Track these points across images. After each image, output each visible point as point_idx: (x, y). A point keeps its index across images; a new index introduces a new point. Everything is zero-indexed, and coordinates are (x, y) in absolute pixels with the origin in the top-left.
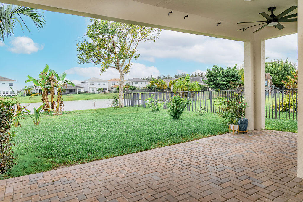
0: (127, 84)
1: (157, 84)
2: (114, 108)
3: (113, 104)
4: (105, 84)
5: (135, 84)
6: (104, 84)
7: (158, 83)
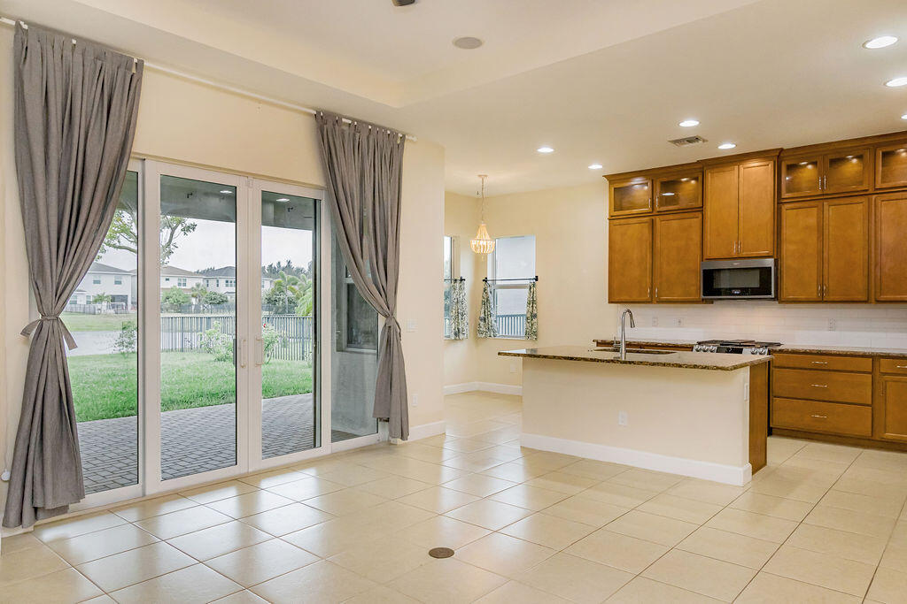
0: (198, 285)
1: (292, 290)
2: (123, 354)
3: (122, 343)
4: (120, 283)
5: (227, 286)
6: (118, 283)
7: (296, 287)
